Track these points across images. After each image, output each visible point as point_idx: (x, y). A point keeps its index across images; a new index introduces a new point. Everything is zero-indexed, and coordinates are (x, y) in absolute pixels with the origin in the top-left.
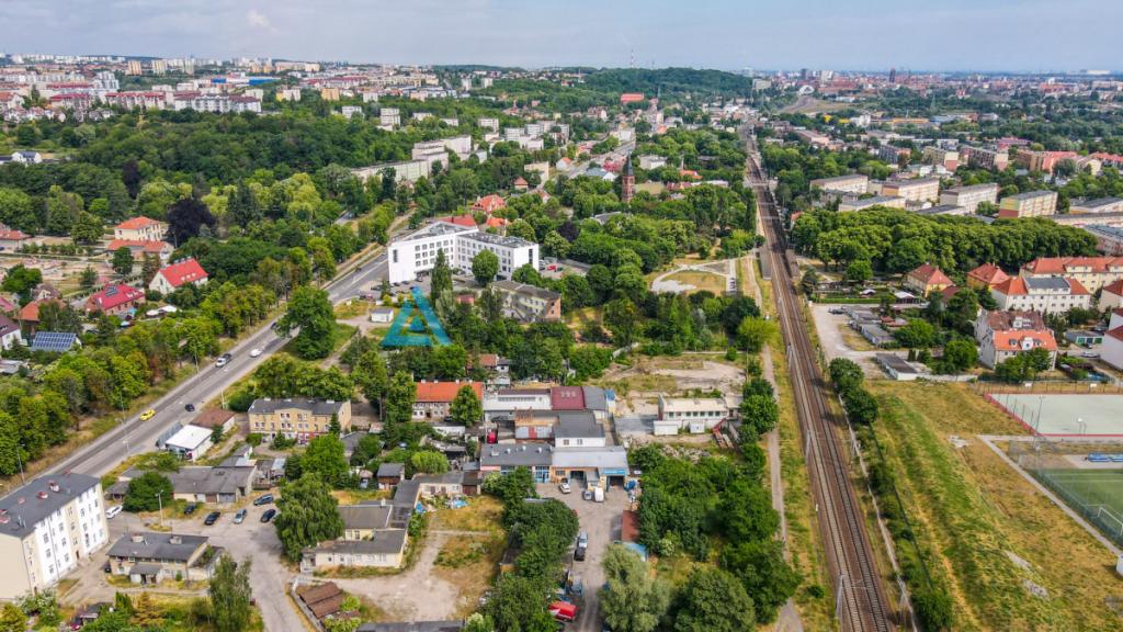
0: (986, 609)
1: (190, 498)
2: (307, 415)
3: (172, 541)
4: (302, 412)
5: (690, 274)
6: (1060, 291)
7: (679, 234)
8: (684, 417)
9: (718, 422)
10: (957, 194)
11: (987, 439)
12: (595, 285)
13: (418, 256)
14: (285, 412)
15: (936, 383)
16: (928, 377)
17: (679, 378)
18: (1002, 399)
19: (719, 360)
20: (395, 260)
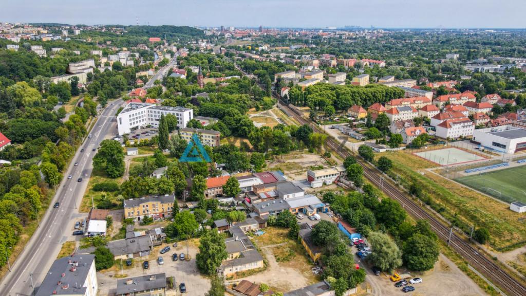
0: (491, 231)
1: (124, 257)
2: (158, 204)
3: (151, 279)
4: (155, 203)
5: (259, 118)
6: (409, 111)
7: (244, 100)
8: (323, 178)
9: (335, 178)
10: (335, 77)
11: (429, 170)
12: (229, 126)
13: (130, 120)
14: (145, 204)
15: (394, 152)
16: (390, 149)
17: (299, 163)
18: (419, 154)
19: (306, 153)
20: (120, 123)
